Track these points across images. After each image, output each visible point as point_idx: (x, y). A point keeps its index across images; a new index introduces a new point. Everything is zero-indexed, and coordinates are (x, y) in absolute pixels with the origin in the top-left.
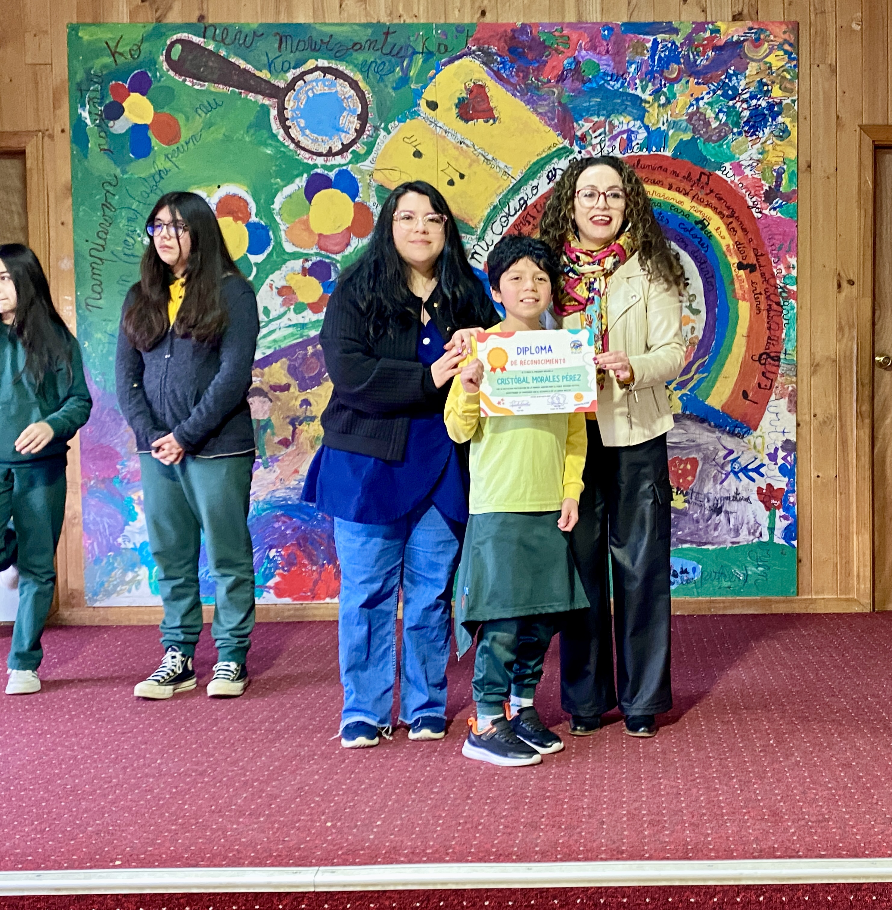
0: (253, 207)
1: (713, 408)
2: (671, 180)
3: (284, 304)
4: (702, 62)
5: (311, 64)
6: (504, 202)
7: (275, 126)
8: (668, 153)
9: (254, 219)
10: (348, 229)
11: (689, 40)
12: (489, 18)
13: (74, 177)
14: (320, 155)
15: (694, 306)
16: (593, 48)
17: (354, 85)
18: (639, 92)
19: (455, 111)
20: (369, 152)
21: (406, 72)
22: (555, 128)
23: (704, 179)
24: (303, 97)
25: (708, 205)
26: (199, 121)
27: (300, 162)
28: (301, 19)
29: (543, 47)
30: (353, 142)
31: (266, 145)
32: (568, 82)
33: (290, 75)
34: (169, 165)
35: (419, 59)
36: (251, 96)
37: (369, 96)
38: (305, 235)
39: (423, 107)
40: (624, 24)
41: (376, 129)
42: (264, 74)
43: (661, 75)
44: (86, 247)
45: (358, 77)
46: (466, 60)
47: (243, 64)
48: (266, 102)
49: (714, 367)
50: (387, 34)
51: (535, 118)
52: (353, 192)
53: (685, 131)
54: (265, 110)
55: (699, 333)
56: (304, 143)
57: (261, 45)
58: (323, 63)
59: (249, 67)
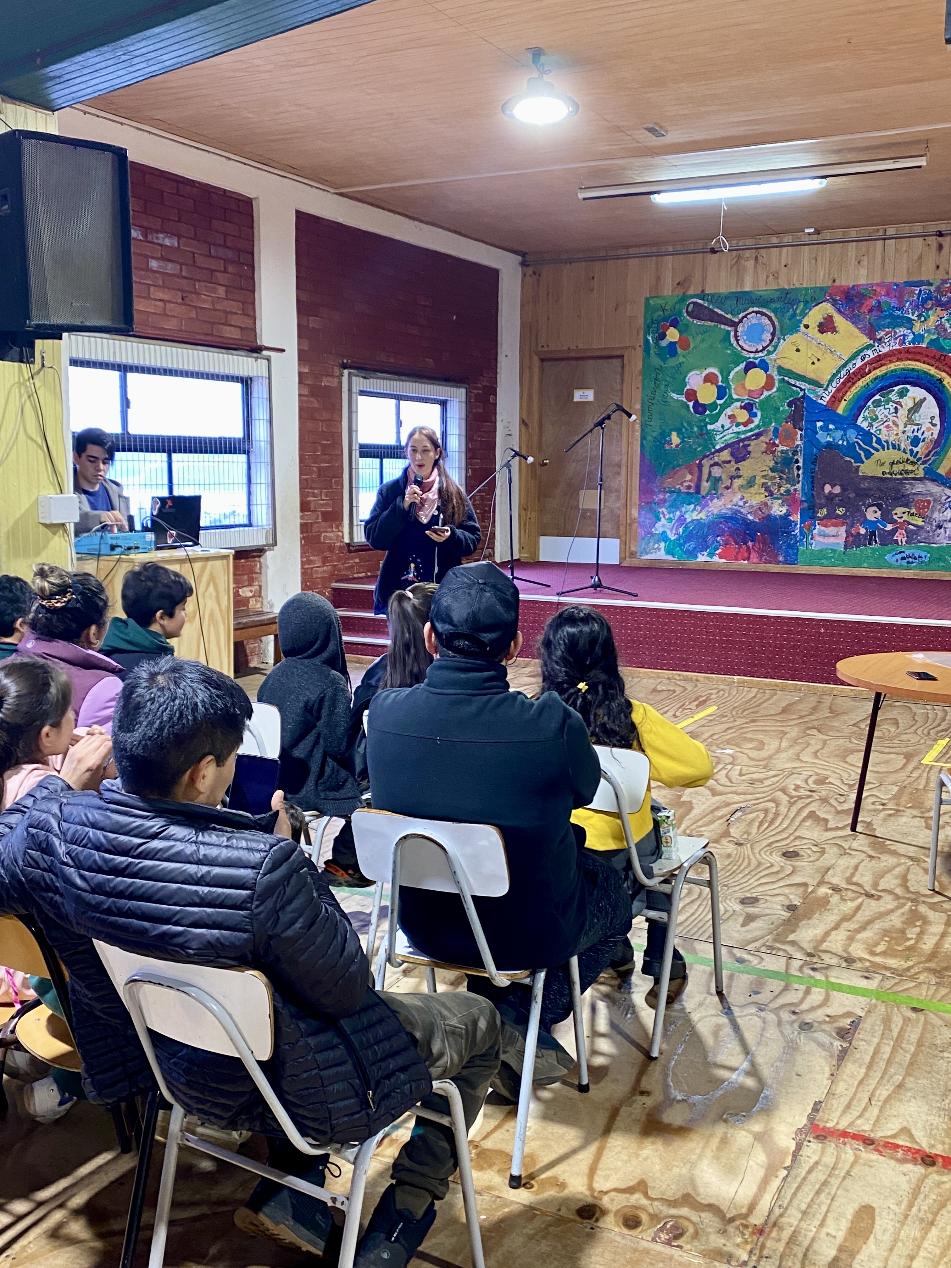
0: (720, 378)
1: (941, 475)
2: (926, 359)
3: (732, 422)
4: (944, 299)
5: (750, 310)
6: (839, 372)
7: (733, 340)
8: (924, 345)
9: (720, 383)
10: (763, 387)
11: (938, 289)
12: (837, 283)
13: (643, 366)
14: (752, 352)
15: (934, 422)
16: (888, 294)
17: (770, 318)
18: (910, 316)
19: (817, 329)
20: (775, 350)
21: (795, 311)
22: (866, 335)
23: (942, 358)
24: (746, 326)
25: (944, 371)
26: (699, 338)
27: (742, 356)
28: (747, 289)
29: (862, 297)
30: (768, 346)
31: (727, 349)
32: (874, 313)
33: (741, 316)
34: (684, 360)
35: (802, 305)
36: (723, 326)
37: (776, 323)
38: (743, 391)
39: (802, 328)
40: (905, 282)
41: (779, 339)
42: (729, 316)
43: (923, 306)
44: (646, 398)
45: (772, 315)
46: (824, 304)
47: (720, 312)
48: (729, 329)
49: (942, 453)
50: (787, 294)
51: (857, 330)
52: (766, 369)
53: (934, 334)
54: (728, 333)
55: (935, 436)
56: (746, 347)
57: (728, 302)
58: (756, 309)
59: (722, 313)
